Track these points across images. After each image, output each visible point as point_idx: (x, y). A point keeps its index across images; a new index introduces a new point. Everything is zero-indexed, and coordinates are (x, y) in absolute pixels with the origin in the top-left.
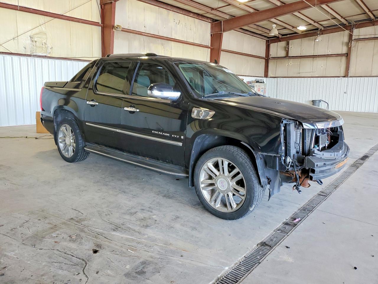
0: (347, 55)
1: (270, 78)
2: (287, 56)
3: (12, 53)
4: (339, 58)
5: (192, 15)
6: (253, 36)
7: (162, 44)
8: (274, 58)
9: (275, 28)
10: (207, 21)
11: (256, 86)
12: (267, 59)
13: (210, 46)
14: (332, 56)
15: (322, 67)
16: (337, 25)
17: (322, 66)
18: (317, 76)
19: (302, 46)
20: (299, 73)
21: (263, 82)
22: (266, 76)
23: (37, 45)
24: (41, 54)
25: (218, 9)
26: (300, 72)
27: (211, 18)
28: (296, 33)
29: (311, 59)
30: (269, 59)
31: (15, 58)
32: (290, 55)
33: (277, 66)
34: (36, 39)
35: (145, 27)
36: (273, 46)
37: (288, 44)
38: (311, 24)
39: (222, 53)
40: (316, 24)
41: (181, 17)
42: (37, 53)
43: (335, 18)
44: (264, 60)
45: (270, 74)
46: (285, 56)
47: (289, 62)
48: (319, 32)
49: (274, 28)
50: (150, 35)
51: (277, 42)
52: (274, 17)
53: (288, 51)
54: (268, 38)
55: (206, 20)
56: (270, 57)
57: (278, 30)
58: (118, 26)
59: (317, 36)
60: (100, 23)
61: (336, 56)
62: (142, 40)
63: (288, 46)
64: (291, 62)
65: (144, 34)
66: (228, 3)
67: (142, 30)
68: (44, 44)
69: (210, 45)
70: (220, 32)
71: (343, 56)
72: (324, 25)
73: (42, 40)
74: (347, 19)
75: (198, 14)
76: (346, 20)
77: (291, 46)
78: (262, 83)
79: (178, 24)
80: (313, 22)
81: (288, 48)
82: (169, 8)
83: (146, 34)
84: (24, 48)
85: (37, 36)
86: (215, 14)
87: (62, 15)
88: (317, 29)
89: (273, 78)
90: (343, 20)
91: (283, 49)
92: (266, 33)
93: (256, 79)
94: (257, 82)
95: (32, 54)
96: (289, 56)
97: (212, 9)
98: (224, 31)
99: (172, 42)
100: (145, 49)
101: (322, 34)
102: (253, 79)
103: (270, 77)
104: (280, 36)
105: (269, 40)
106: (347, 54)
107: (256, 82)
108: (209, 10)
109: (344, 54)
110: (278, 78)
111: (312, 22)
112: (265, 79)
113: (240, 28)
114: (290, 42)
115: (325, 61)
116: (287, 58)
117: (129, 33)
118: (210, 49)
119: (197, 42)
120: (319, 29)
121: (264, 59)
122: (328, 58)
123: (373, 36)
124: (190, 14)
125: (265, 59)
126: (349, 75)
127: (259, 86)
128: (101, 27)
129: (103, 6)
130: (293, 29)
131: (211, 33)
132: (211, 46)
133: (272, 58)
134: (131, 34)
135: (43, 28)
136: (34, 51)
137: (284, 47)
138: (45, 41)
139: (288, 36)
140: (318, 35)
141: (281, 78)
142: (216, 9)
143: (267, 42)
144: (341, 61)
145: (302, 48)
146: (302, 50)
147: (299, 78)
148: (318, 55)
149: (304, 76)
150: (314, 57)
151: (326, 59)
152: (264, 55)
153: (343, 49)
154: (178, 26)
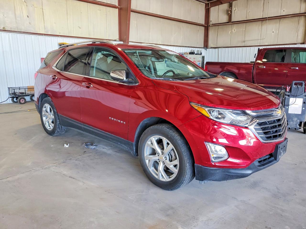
1: (210, 49)
2: (230, 22)
4: (296, 19)
8: (215, 25)
12: (207, 26)
13: (117, 5)
14: (287, 16)
15: (273, 32)
17: (273, 30)
18: (266, 44)
20: (244, 42)
21: (201, 54)
22: (206, 46)
26: (246, 40)
29: (260, 23)
30: (209, 26)
32: (234, 19)
33: (218, 35)
36: (214, 11)
37: (231, 6)
44: (203, 28)
45: (211, 44)
46: (227, 22)
47: (232, 28)
51: (219, 5)
53: (231, 15)
54: (208, 1)
56: (211, 23)
61: (293, 17)
63: (231, 9)
64: (235, 29)
71: (301, 16)
77: (235, 9)
78: (198, 54)
81: (231, 12)
89: (213, 49)
91: (225, 12)
93: (191, 50)
94: (192, 53)
96: (232, 21)
102: (189, 50)
103: (211, 48)
105: (209, 4)
107: (189, 53)
109: (303, 13)
110: (220, 49)
112: (203, 51)
114: (234, 3)
115: (278, 25)
116: (230, 23)
118: (117, 9)
121: (203, 26)
122: (282, 20)
125: (205, 26)
127: (194, 58)
132: (119, 5)
133: (212, 24)
137: (227, 10)
141: (223, 49)
143: (207, 5)
144: (299, 24)
145: (248, 9)
146: (248, 12)
147: (244, 48)
148: (268, 18)
149: (250, 45)
150: (263, 20)
151: (279, 21)
152: (203, 22)
153: (301, 6)
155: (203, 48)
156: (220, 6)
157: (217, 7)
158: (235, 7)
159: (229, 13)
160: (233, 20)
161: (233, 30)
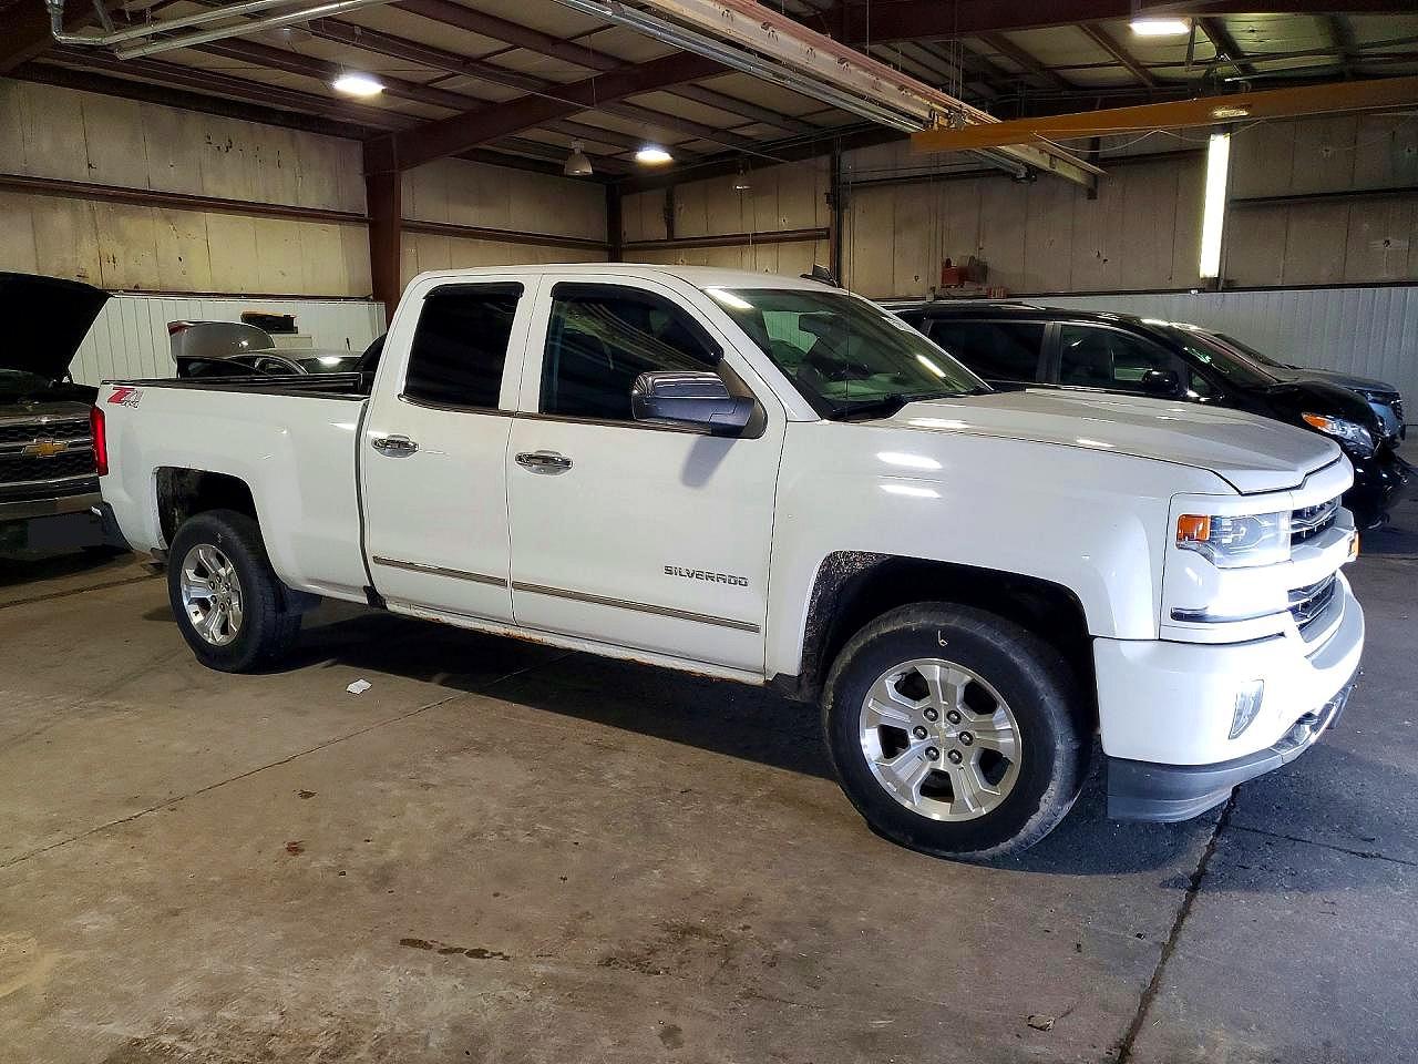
0: (828, 233)
2: (671, 239)
4: (810, 242)
5: (280, 120)
7: (168, 218)
8: (634, 244)
10: (346, 135)
12: (615, 248)
13: (366, 216)
14: (792, 235)
15: (768, 271)
17: (768, 267)
19: (708, 206)
30: (620, 246)
35: (90, 166)
36: (630, 205)
37: (669, 197)
39: (406, 235)
41: (235, 127)
44: (605, 253)
46: (665, 239)
47: (677, 256)
48: (742, 161)
49: (577, 151)
50: (112, 192)
51: (640, 192)
53: (673, 220)
56: (626, 239)
59: (736, 175)
62: (86, 208)
63: (673, 206)
64: (684, 258)
65: (85, 189)
67: (81, 175)
69: (366, 213)
70: (391, 171)
71: (819, 237)
74: (808, 120)
77: (679, 207)
79: (227, 151)
81: (672, 213)
82: (185, 102)
83: (96, 190)
91: (658, 212)
98: (403, 167)
100: (101, 235)
106: (828, 230)
109: (823, 230)
114: (677, 190)
115: (774, 256)
116: (672, 243)
118: (367, 225)
119: (311, 202)
121: (605, 247)
122: (781, 243)
123: (890, 175)
125: (610, 250)
131: (365, 170)
132: (371, 214)
133: (629, 243)
137: (660, 206)
140: (740, 170)
143: (611, 191)
145: (709, 209)
148: (753, 235)
150: (742, 240)
151: (776, 247)
153: (818, 214)
154: (227, 157)
156: (644, 194)
157: (637, 196)
158: (680, 201)
159: (668, 215)
160: (678, 235)
161: (680, 261)
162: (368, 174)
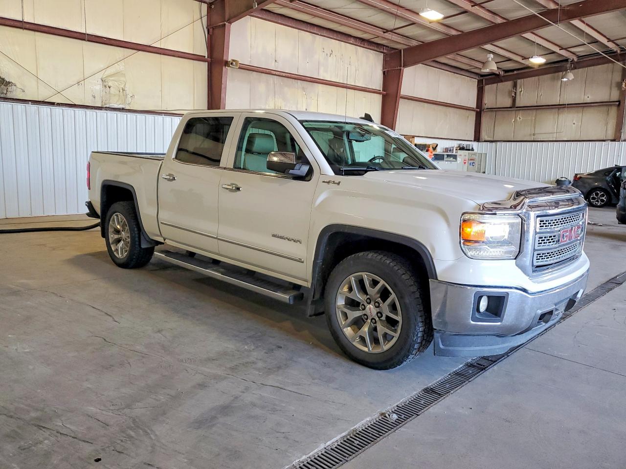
0: (619, 104)
1: (484, 143)
2: (514, 107)
3: (75, 105)
4: (605, 108)
5: (352, 40)
6: (454, 73)
7: (303, 89)
8: (491, 109)
9: (492, 59)
10: (378, 50)
11: (460, 155)
12: (479, 111)
13: (381, 91)
14: (593, 105)
15: (574, 124)
16: (599, 53)
17: (574, 122)
18: (566, 139)
19: (539, 89)
20: (534, 135)
21: (473, 150)
22: (477, 138)
23: (111, 92)
24: (116, 106)
25: (395, 31)
26: (536, 132)
27: (384, 46)
28: (528, 67)
29: (555, 110)
30: (483, 110)
31: (80, 112)
33: (496, 124)
34: (110, 84)
35: (276, 61)
36: (489, 90)
37: (515, 86)
38: (553, 52)
39: (402, 101)
40: (563, 52)
41: (334, 44)
42: (111, 105)
43: (595, 41)
44: (474, 114)
45: (484, 135)
46: (509, 106)
47: (516, 116)
48: (568, 65)
49: (490, 59)
50: (284, 74)
51: (497, 82)
52: (491, 41)
53: (515, 97)
54: (482, 76)
55: (376, 49)
56: (485, 107)
57: (496, 63)
58: (233, 60)
59: (565, 72)
60: (206, 57)
61: (600, 105)
62: (272, 82)
63: (516, 90)
64: (520, 116)
65: (274, 72)
66: (410, 20)
67: (272, 66)
68: (121, 91)
69: (381, 89)
70: (399, 68)
71: (611, 105)
72: (578, 54)
73: (119, 85)
74: (618, 42)
75: (362, 40)
76: (617, 45)
77: (520, 90)
78: (469, 150)
79: (330, 56)
80: (558, 48)
81: (516, 93)
82: (315, 30)
83: (277, 73)
84: (92, 98)
85: (111, 79)
86: (390, 38)
87: (150, 46)
88: (567, 60)
89: (489, 143)
90: (611, 45)
91: (507, 94)
92: (477, 68)
93: (460, 145)
94: (462, 149)
95: (104, 106)
97: (386, 31)
98: (405, 66)
99: (320, 85)
100: (276, 96)
101: (575, 68)
102: (455, 144)
103: (485, 141)
104: (502, 73)
105: (483, 80)
106: (619, 101)
107: (459, 148)
108: (380, 33)
109: (614, 102)
110: (498, 143)
111: (556, 49)
112: (475, 145)
113: (433, 61)
114: (519, 81)
115: (580, 115)
116: (514, 109)
117: (251, 72)
118: (381, 96)
119: (360, 83)
120: (569, 61)
121: (474, 111)
122: (585, 109)
124: (350, 40)
125: (476, 111)
126: (623, 138)
127: (465, 155)
128: (207, 63)
129: (211, 30)
130: (523, 62)
131: (383, 69)
132: (384, 90)
133: (487, 109)
134: (254, 73)
135: (120, 67)
136: (107, 101)
137: (509, 90)
138: (122, 86)
139: (515, 72)
140: (566, 70)
141: (503, 143)
142: (391, 31)
143: (480, 83)
144: (608, 114)
145: (539, 91)
146: (539, 95)
147: (533, 143)
148: (568, 105)
149: (542, 140)
150: (560, 107)
151: (582, 111)
152: (474, 105)
153: (612, 93)
154: (330, 59)
155: (474, 141)
156: (499, 84)
157: (495, 85)
158: (521, 87)
159: (513, 95)
160: (517, 105)
161: (518, 118)
162: (385, 70)
